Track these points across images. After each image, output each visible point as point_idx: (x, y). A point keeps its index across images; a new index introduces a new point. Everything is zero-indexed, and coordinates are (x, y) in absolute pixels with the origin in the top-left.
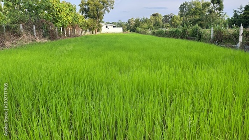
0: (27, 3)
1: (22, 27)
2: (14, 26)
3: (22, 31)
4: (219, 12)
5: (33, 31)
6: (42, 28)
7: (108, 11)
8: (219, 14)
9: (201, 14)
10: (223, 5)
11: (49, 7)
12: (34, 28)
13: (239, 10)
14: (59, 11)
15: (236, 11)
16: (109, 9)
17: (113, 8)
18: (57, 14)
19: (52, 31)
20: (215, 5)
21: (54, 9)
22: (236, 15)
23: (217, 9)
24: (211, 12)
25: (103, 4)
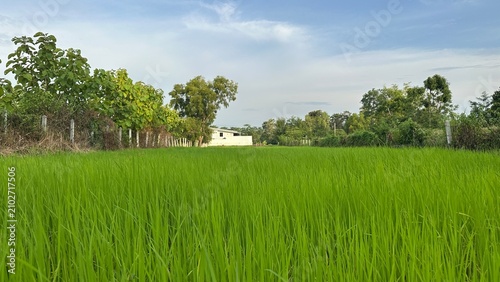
0: (63, 77)
1: (45, 121)
2: (29, 117)
3: (45, 129)
4: (442, 104)
5: (68, 131)
6: (89, 127)
7: (226, 104)
8: (443, 108)
9: (408, 109)
10: (449, 92)
11: (108, 90)
12: (73, 126)
13: (482, 102)
14: (128, 98)
15: (475, 104)
16: (227, 101)
17: (234, 99)
18: (124, 104)
19: (109, 134)
20: (434, 92)
21: (118, 95)
22: (476, 111)
23: (438, 99)
24: (427, 104)
25: (217, 92)
